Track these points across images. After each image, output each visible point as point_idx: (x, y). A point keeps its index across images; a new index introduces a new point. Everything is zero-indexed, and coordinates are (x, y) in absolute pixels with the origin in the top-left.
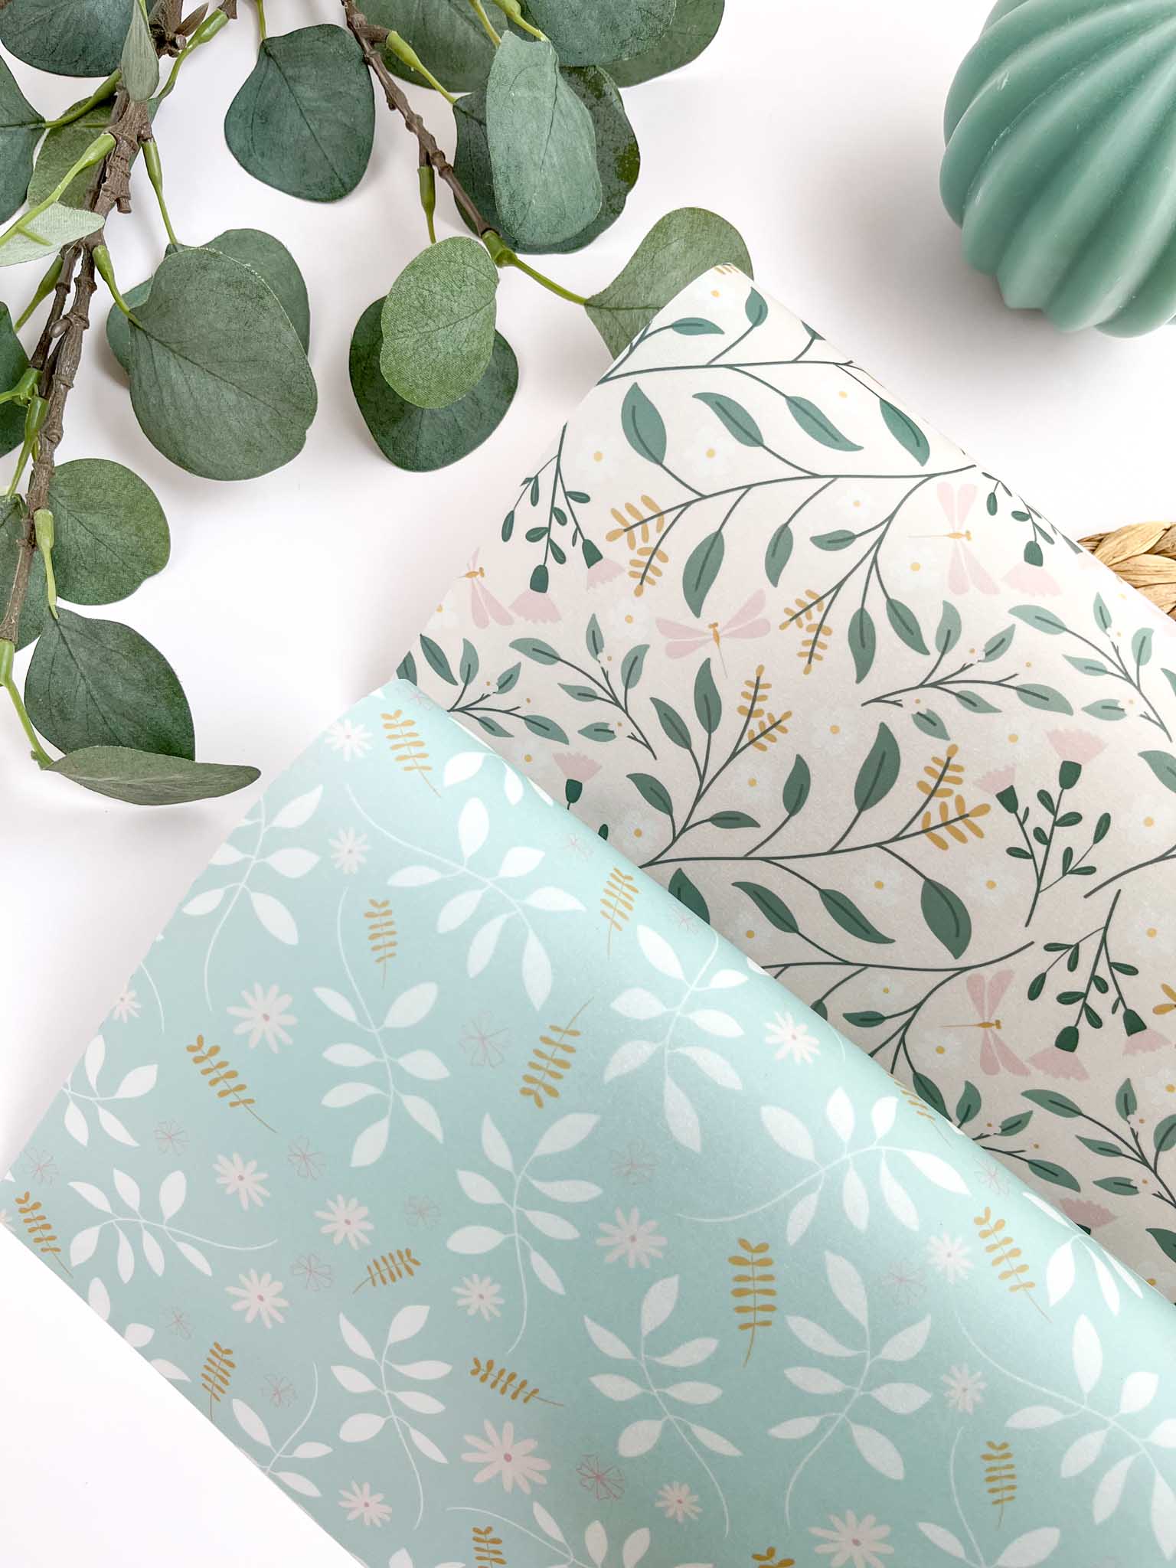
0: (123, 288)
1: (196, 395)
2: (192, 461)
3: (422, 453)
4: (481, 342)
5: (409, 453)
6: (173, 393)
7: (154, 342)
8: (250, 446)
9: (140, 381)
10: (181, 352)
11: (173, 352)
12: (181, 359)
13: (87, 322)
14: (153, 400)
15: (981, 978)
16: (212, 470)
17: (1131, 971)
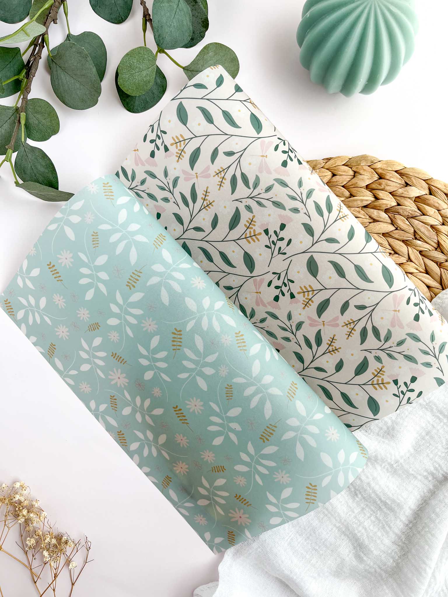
0: (51, 48)
1: (68, 83)
2: (67, 103)
3: (135, 108)
4: (150, 77)
5: (132, 107)
6: (62, 82)
7: (58, 66)
8: (83, 101)
9: (53, 76)
10: (64, 70)
11: (63, 70)
12: (65, 72)
13: (41, 58)
14: (56, 83)
15: (256, 280)
16: (72, 106)
17: (293, 282)
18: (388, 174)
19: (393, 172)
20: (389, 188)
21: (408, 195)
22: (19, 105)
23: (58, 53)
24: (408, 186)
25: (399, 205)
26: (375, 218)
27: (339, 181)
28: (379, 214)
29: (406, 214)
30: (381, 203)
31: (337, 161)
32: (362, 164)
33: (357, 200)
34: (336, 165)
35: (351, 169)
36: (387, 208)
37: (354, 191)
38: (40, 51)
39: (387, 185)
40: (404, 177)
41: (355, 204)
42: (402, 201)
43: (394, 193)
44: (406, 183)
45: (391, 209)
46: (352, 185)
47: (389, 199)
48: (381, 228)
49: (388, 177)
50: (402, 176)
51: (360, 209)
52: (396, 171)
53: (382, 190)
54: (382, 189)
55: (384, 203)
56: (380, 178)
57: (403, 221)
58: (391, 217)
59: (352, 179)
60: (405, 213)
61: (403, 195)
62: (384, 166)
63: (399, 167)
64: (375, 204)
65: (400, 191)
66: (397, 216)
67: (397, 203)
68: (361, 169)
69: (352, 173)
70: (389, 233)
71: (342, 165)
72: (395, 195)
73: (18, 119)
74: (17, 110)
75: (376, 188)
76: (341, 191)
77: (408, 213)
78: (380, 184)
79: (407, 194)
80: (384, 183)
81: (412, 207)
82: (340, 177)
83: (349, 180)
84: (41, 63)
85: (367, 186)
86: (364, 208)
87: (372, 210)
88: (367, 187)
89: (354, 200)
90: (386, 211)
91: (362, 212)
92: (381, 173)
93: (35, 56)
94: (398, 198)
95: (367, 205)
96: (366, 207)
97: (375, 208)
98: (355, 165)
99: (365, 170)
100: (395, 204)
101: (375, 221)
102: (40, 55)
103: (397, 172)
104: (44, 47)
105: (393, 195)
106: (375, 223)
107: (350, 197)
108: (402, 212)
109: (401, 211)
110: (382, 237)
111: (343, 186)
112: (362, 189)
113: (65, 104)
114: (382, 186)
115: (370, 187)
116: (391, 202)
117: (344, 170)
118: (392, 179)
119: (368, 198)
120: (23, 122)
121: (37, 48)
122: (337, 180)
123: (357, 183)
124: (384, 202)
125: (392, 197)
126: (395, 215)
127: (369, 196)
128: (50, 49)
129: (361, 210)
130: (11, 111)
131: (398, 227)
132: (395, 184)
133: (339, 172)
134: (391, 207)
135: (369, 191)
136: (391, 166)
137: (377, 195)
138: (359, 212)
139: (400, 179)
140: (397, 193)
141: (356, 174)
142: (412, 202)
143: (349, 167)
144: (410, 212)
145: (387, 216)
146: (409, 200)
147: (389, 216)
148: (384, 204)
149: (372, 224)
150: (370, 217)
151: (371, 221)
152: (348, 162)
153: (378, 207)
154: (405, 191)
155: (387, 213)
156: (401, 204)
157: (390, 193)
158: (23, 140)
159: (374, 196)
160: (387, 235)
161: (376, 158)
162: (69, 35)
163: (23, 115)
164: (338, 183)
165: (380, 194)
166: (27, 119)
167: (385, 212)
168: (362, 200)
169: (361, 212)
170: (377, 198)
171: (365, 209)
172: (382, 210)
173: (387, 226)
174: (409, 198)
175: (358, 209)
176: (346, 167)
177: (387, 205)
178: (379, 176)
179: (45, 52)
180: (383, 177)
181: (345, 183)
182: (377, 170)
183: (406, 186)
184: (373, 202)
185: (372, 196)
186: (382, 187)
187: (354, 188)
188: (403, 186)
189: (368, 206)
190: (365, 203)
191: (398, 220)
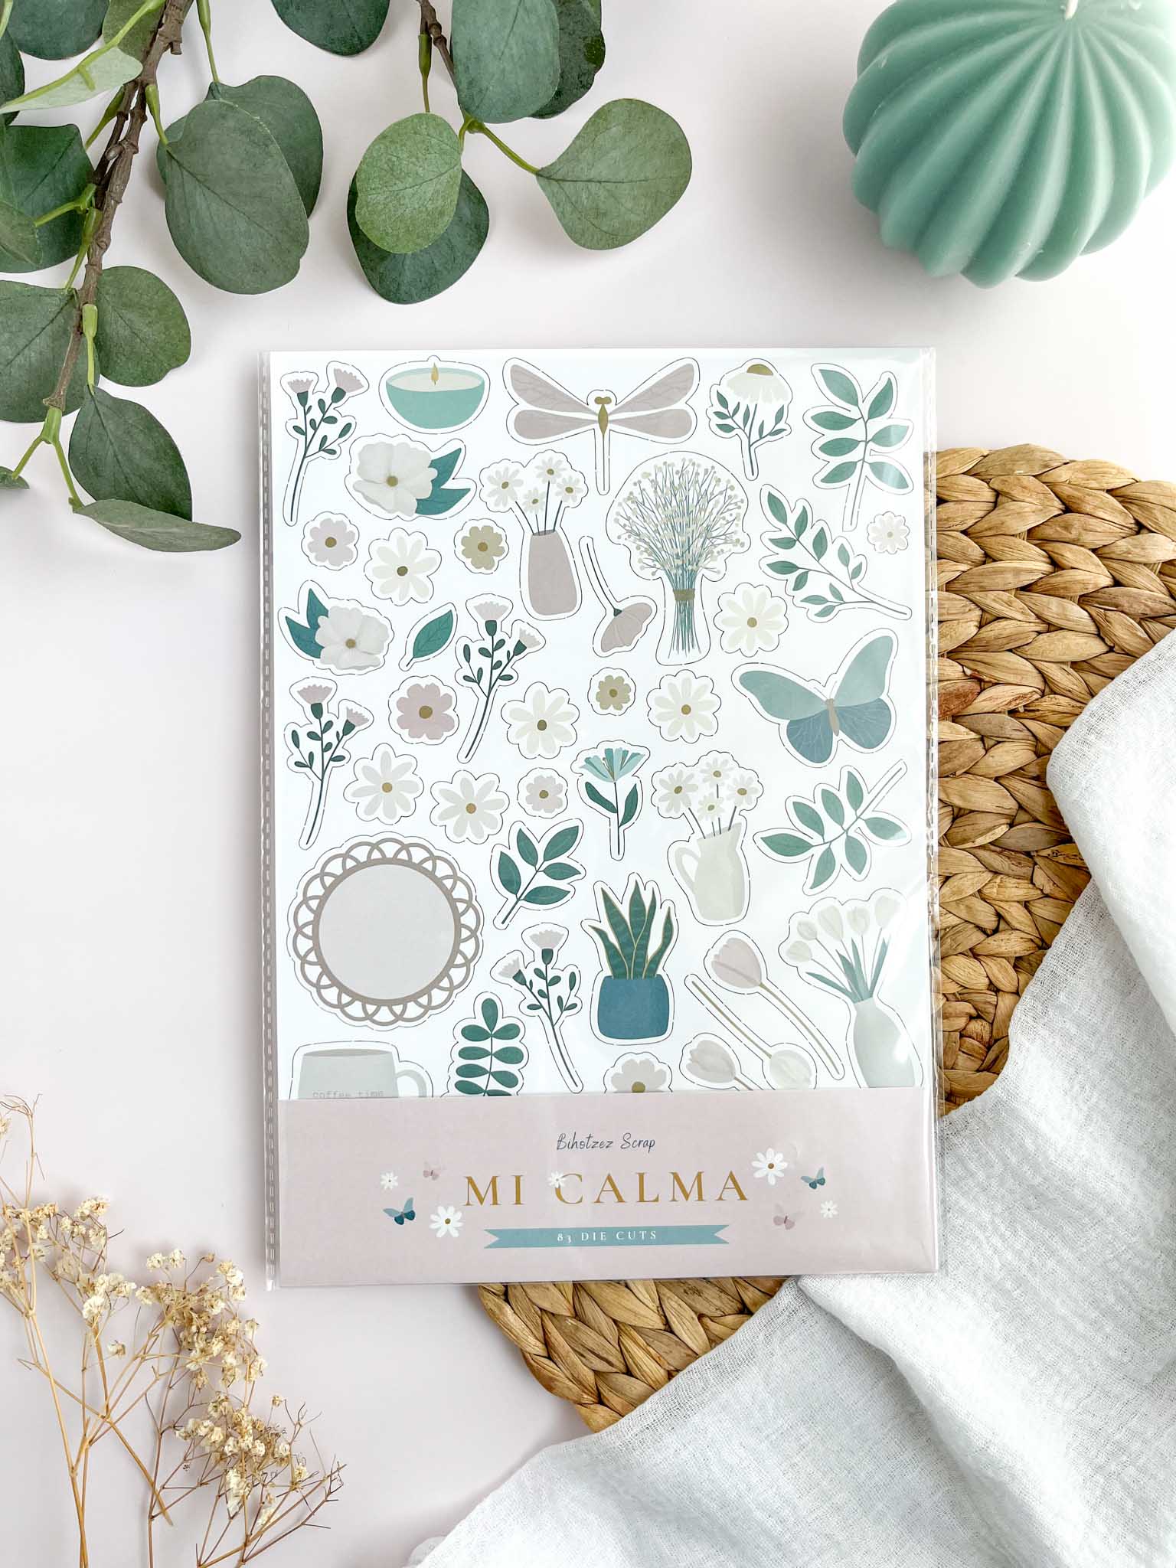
0: (166, 121)
1: (215, 219)
2: (211, 275)
3: (403, 288)
4: (444, 200)
5: (393, 287)
6: (197, 216)
7: (185, 173)
8: (256, 267)
9: (173, 201)
10: (203, 182)
11: (198, 181)
12: (205, 189)
13: (138, 149)
14: (182, 221)
18: (1087, 498)
19: (1102, 493)
20: (1091, 538)
21: (1144, 556)
22: (78, 283)
23: (185, 136)
24: (1143, 531)
25: (1117, 583)
26: (1050, 619)
27: (954, 518)
28: (1064, 608)
29: (1140, 609)
30: (1068, 578)
31: (950, 462)
32: (1017, 472)
33: (1002, 571)
34: (948, 473)
35: (988, 484)
36: (1086, 592)
37: (994, 544)
38: (134, 131)
39: (1085, 530)
40: (1134, 508)
41: (999, 580)
42: (1127, 572)
43: (1106, 550)
44: (1138, 523)
45: (1094, 594)
46: (990, 529)
47: (1091, 568)
48: (1068, 646)
49: (1088, 509)
50: (1127, 505)
51: (1011, 596)
52: (1109, 491)
53: (1073, 542)
54: (1074, 540)
55: (1079, 578)
56: (1068, 509)
57: (1129, 628)
58: (1097, 618)
59: (990, 512)
60: (1135, 606)
61: (1130, 557)
62: (1078, 478)
63: (1118, 481)
64: (1053, 580)
65: (1123, 545)
66: (1114, 616)
67: (1114, 578)
68: (1015, 485)
69: (989, 496)
70: (1090, 661)
71: (964, 473)
72: (1108, 556)
73: (74, 322)
74: (72, 297)
75: (1055, 536)
76: (959, 546)
77: (1143, 606)
78: (1067, 527)
79: (1142, 553)
80: (1077, 524)
81: (1152, 588)
82: (959, 506)
83: (981, 514)
84: (139, 163)
85: (1030, 531)
86: (1022, 592)
87: (1045, 598)
88: (1031, 534)
89: (996, 572)
90: (1084, 600)
91: (1018, 603)
92: (1068, 496)
93: (122, 146)
94: (1115, 565)
95: (1031, 585)
96: (1026, 588)
97: (1052, 592)
98: (999, 473)
99: (1025, 488)
100: (1108, 581)
101: (1051, 627)
102: (135, 143)
103: (1114, 493)
104: (144, 119)
105: (1100, 557)
106: (1053, 634)
107: (984, 563)
108: (1126, 605)
109: (1124, 602)
110: (1072, 671)
111: (965, 532)
112: (1018, 540)
113: (207, 279)
114: (1074, 532)
115: (1039, 533)
116: (1095, 575)
117: (969, 488)
118: (1100, 514)
119: (1035, 564)
120: (90, 331)
121: (127, 123)
122: (950, 515)
123: (1002, 524)
124: (1078, 575)
125: (1100, 563)
126: (1109, 613)
127: (1036, 560)
128: (165, 126)
129: (1013, 598)
130: (56, 301)
131: (1115, 644)
132: (1106, 525)
133: (955, 494)
134: (1097, 591)
135: (1035, 545)
136: (1099, 476)
137: (1059, 557)
138: (1009, 604)
139: (1121, 512)
140: (1114, 552)
141: (1000, 497)
142: (1155, 576)
143: (983, 480)
144: (1149, 603)
145: (1086, 614)
146: (1147, 571)
147: (1091, 616)
148: (1079, 582)
149: (1045, 636)
150: (1038, 617)
151: (1041, 627)
152: (979, 466)
153: (1062, 591)
154: (1135, 547)
155: (1086, 607)
156: (1124, 582)
157: (1094, 551)
158: (91, 381)
159: (1048, 560)
160: (1085, 666)
161: (1057, 455)
162: (214, 85)
163: (90, 311)
164: (951, 524)
165: (1068, 555)
166: (100, 325)
167: (1079, 604)
168: (1017, 572)
169: (1014, 604)
170: (1056, 565)
171: (1026, 595)
172: (1071, 598)
173: (1086, 643)
174: (1145, 564)
175: (1005, 596)
176: (972, 478)
177: (1085, 584)
178: (1063, 503)
179: (148, 135)
180: (1075, 506)
181: (970, 523)
182: (1057, 489)
183: (1138, 533)
184: (1048, 575)
185: (1044, 559)
186: (1073, 535)
187: (994, 538)
188: (1127, 531)
189: (1035, 587)
190: (1026, 580)
191: (1117, 627)
